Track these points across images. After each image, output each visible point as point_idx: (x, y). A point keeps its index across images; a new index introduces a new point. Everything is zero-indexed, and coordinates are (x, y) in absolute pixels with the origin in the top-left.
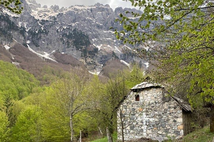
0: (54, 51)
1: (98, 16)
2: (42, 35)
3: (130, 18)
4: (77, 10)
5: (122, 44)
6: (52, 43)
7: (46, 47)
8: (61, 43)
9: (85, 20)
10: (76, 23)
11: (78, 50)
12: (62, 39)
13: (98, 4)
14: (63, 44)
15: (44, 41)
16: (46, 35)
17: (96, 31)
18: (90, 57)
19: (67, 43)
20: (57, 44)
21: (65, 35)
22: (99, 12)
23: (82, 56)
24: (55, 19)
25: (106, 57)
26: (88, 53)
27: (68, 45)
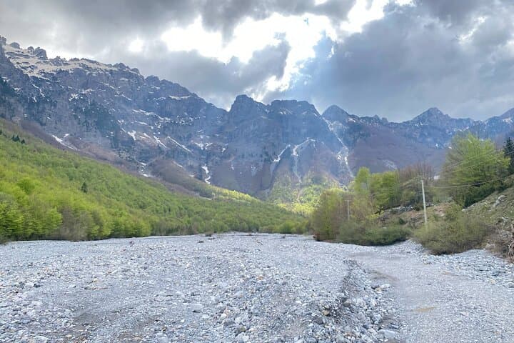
0: (67, 135)
1: (121, 84)
2: (46, 106)
3: (173, 97)
4: (88, 68)
5: (164, 134)
6: (63, 120)
7: (54, 125)
8: (76, 123)
9: (103, 87)
10: (88, 90)
11: (105, 137)
12: (76, 117)
13: (121, 65)
14: (79, 124)
15: (49, 116)
16: (53, 107)
17: (123, 109)
18: (124, 150)
19: (85, 124)
20: (70, 123)
21: (79, 110)
22: (123, 79)
23: (112, 147)
24: (55, 78)
25: (147, 152)
26: (120, 144)
27: (87, 127)
